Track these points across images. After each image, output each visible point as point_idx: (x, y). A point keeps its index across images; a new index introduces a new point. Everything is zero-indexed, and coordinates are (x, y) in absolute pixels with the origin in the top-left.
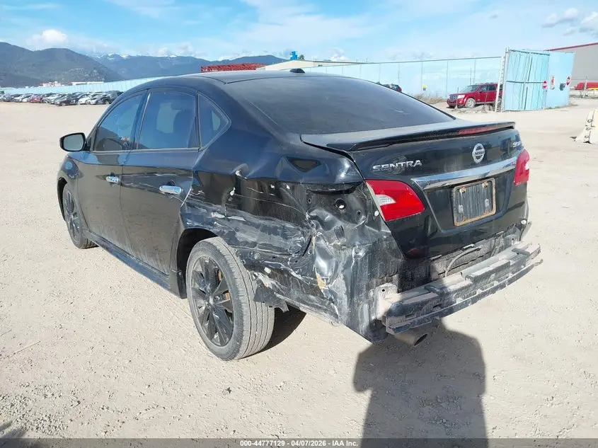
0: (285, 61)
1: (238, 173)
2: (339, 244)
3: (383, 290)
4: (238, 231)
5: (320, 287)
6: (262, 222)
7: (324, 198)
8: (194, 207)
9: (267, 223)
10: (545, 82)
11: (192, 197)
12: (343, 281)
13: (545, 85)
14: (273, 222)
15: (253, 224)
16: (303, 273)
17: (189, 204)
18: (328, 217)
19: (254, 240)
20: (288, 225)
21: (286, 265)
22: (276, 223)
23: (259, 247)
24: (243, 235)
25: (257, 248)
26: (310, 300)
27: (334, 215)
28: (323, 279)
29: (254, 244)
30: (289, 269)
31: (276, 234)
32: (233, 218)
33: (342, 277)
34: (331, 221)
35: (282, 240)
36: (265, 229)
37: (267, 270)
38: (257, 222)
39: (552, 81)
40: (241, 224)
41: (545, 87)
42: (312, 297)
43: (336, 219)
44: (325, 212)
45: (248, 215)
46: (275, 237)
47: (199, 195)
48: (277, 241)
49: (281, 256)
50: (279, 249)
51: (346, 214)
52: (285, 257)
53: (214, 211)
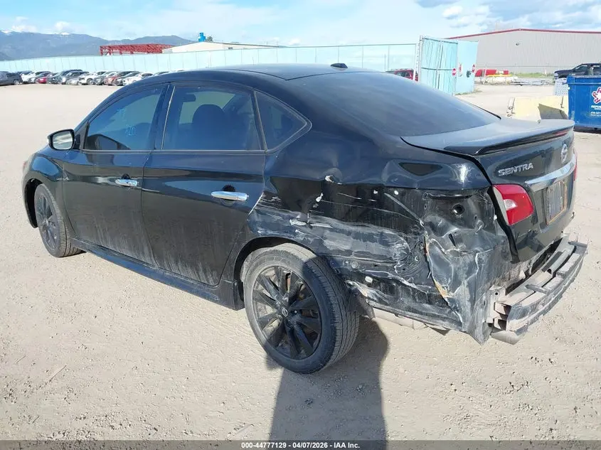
0: (193, 42)
1: (327, 179)
2: (458, 250)
3: (497, 294)
4: (326, 239)
5: (444, 296)
6: (353, 229)
7: (441, 203)
8: (265, 214)
9: (360, 229)
10: (454, 70)
11: (262, 203)
12: (467, 289)
13: (454, 72)
14: (367, 228)
15: (342, 231)
16: (416, 282)
17: (258, 211)
18: (441, 222)
19: (347, 247)
20: (387, 231)
21: (394, 274)
22: (373, 229)
23: (355, 255)
24: (332, 243)
25: (352, 257)
26: (424, 309)
27: (447, 220)
28: (443, 287)
29: (349, 252)
30: (399, 278)
31: (373, 241)
32: (318, 225)
33: (466, 284)
34: (444, 226)
35: (382, 247)
36: (357, 236)
37: (369, 279)
38: (347, 229)
39: (460, 69)
40: (328, 232)
41: (454, 74)
42: (427, 306)
43: (449, 224)
44: (438, 218)
45: (334, 222)
46: (371, 243)
47: (273, 202)
48: (376, 248)
49: (385, 264)
50: (381, 257)
51: (462, 219)
52: (388, 265)
53: (292, 218)
